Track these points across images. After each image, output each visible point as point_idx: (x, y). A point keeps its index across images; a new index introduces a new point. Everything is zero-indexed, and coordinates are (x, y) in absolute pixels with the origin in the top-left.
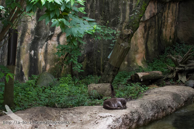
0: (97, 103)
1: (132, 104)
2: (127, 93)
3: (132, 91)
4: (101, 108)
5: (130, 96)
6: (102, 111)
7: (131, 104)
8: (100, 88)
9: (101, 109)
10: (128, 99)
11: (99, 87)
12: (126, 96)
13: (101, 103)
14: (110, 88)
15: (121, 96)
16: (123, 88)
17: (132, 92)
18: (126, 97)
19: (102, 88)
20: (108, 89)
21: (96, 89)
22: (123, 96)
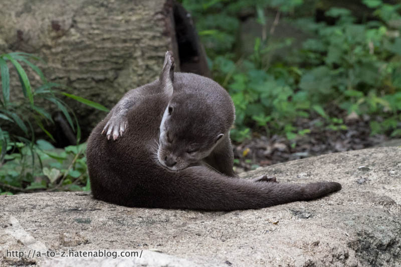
0: (46, 172)
1: (373, 176)
2: (325, 88)
3: (370, 66)
4: (76, 210)
5: (353, 115)
6: (89, 237)
7: (366, 169)
8: (66, 33)
9: (74, 216)
10: (339, 139)
11: (56, 26)
12: (314, 116)
13: (76, 174)
14: (165, 34)
15: (268, 111)
16: (289, 49)
17: (368, 78)
18: (317, 122)
19: (90, 36)
20: (146, 42)
21: (36, 51)
22: (284, 117)
